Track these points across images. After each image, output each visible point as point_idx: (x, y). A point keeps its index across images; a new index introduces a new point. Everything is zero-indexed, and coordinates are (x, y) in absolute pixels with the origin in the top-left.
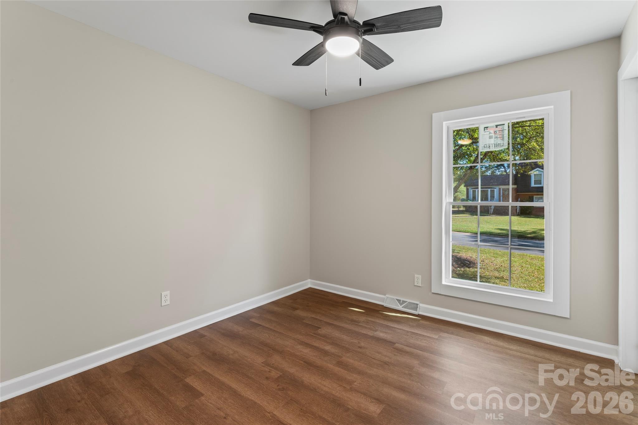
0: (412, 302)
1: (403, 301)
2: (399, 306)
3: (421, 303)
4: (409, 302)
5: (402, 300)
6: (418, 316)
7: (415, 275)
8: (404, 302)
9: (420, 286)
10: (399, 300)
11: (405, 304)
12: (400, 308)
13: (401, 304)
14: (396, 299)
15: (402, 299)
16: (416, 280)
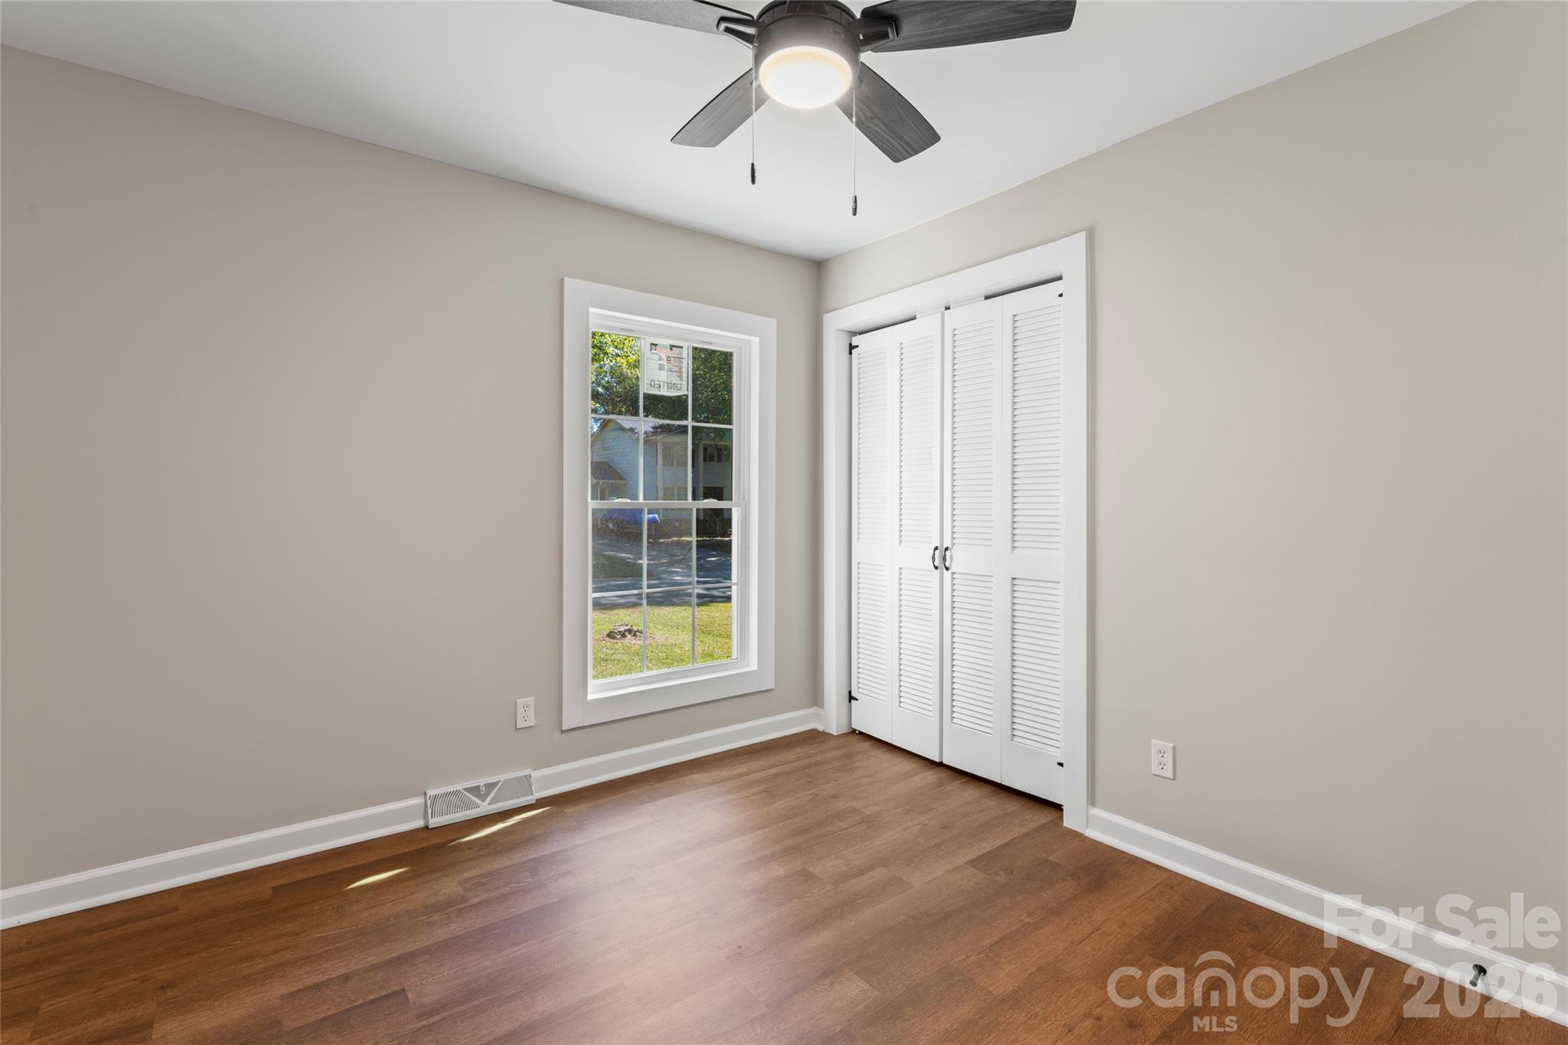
0: (513, 777)
1: (486, 785)
2: (478, 806)
3: (535, 769)
4: (506, 781)
5: (482, 784)
6: (540, 803)
7: (518, 701)
8: (490, 786)
9: (532, 727)
10: (474, 787)
11: (495, 791)
12: (485, 808)
13: (482, 798)
14: (465, 789)
15: (481, 782)
16: (520, 712)
